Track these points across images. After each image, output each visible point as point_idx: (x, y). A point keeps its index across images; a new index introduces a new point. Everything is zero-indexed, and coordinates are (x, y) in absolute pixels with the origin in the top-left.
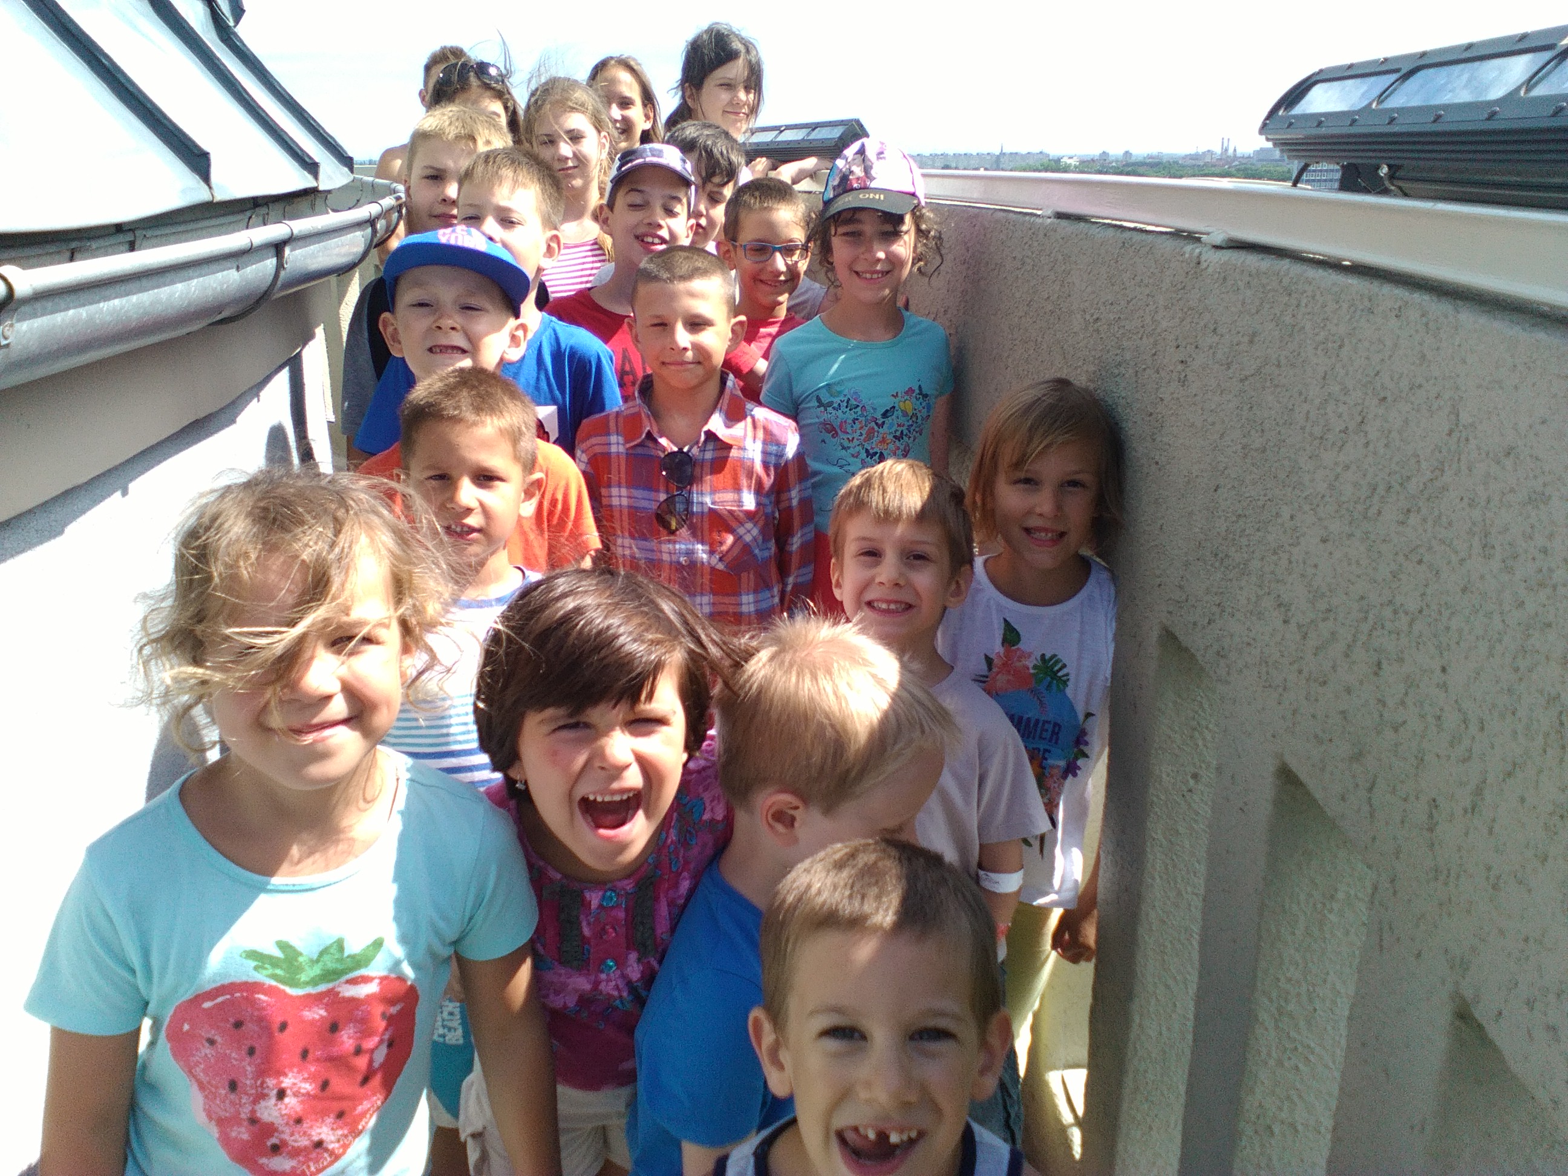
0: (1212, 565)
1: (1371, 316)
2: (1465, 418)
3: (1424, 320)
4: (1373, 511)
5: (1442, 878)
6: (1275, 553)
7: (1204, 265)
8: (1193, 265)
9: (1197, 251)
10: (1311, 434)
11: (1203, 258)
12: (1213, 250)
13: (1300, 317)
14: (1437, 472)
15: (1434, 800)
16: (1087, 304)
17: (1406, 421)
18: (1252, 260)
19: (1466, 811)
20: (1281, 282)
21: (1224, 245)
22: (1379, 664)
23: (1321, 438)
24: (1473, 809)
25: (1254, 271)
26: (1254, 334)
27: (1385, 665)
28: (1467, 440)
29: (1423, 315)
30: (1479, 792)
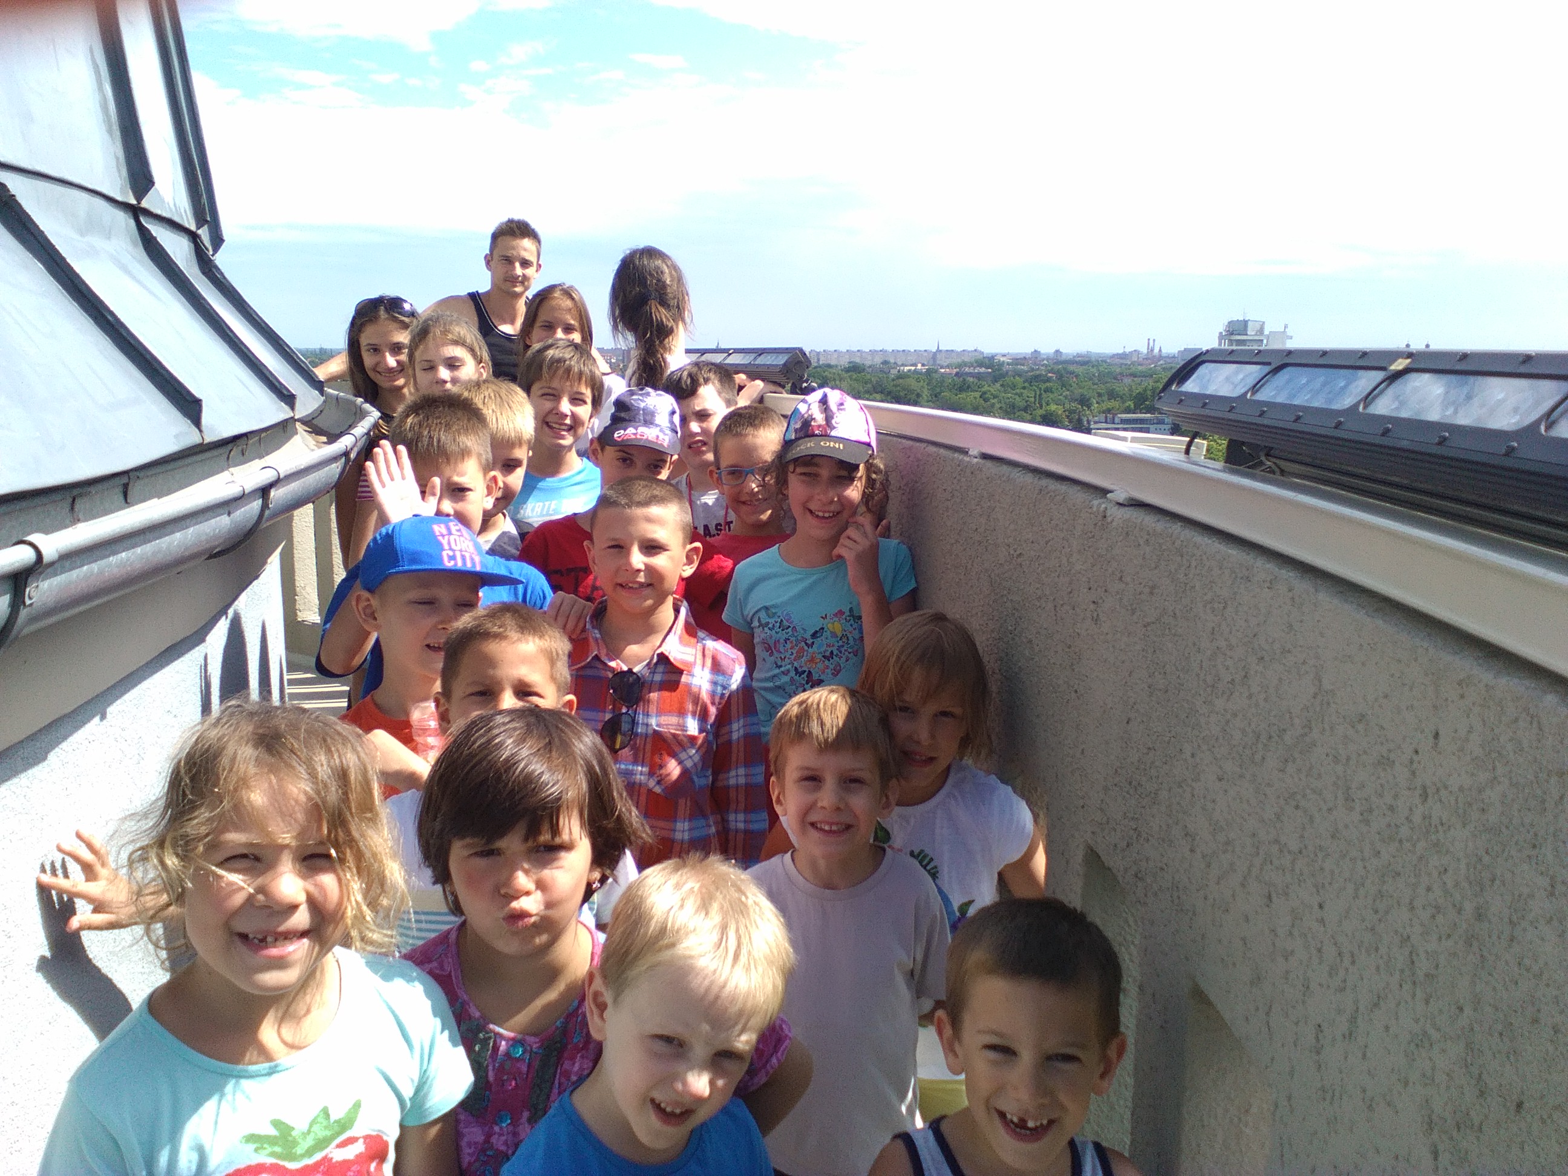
0: (1128, 793)
1: (1249, 583)
2: (1327, 685)
3: (1290, 594)
4: (1258, 757)
5: (1328, 1096)
6: (1180, 786)
7: (1109, 519)
8: (1100, 517)
9: (1103, 506)
10: (1205, 681)
11: (1108, 513)
12: (1117, 507)
13: (1191, 576)
14: (1307, 730)
15: (1319, 1026)
16: (1010, 540)
17: (1280, 680)
18: (1149, 520)
19: (1344, 1036)
20: (1174, 543)
21: (1126, 503)
22: (1270, 897)
23: (1213, 686)
24: (1350, 1034)
25: (1151, 531)
26: (1153, 588)
27: (1274, 895)
28: (1328, 704)
29: (1290, 591)
30: (1353, 1020)
